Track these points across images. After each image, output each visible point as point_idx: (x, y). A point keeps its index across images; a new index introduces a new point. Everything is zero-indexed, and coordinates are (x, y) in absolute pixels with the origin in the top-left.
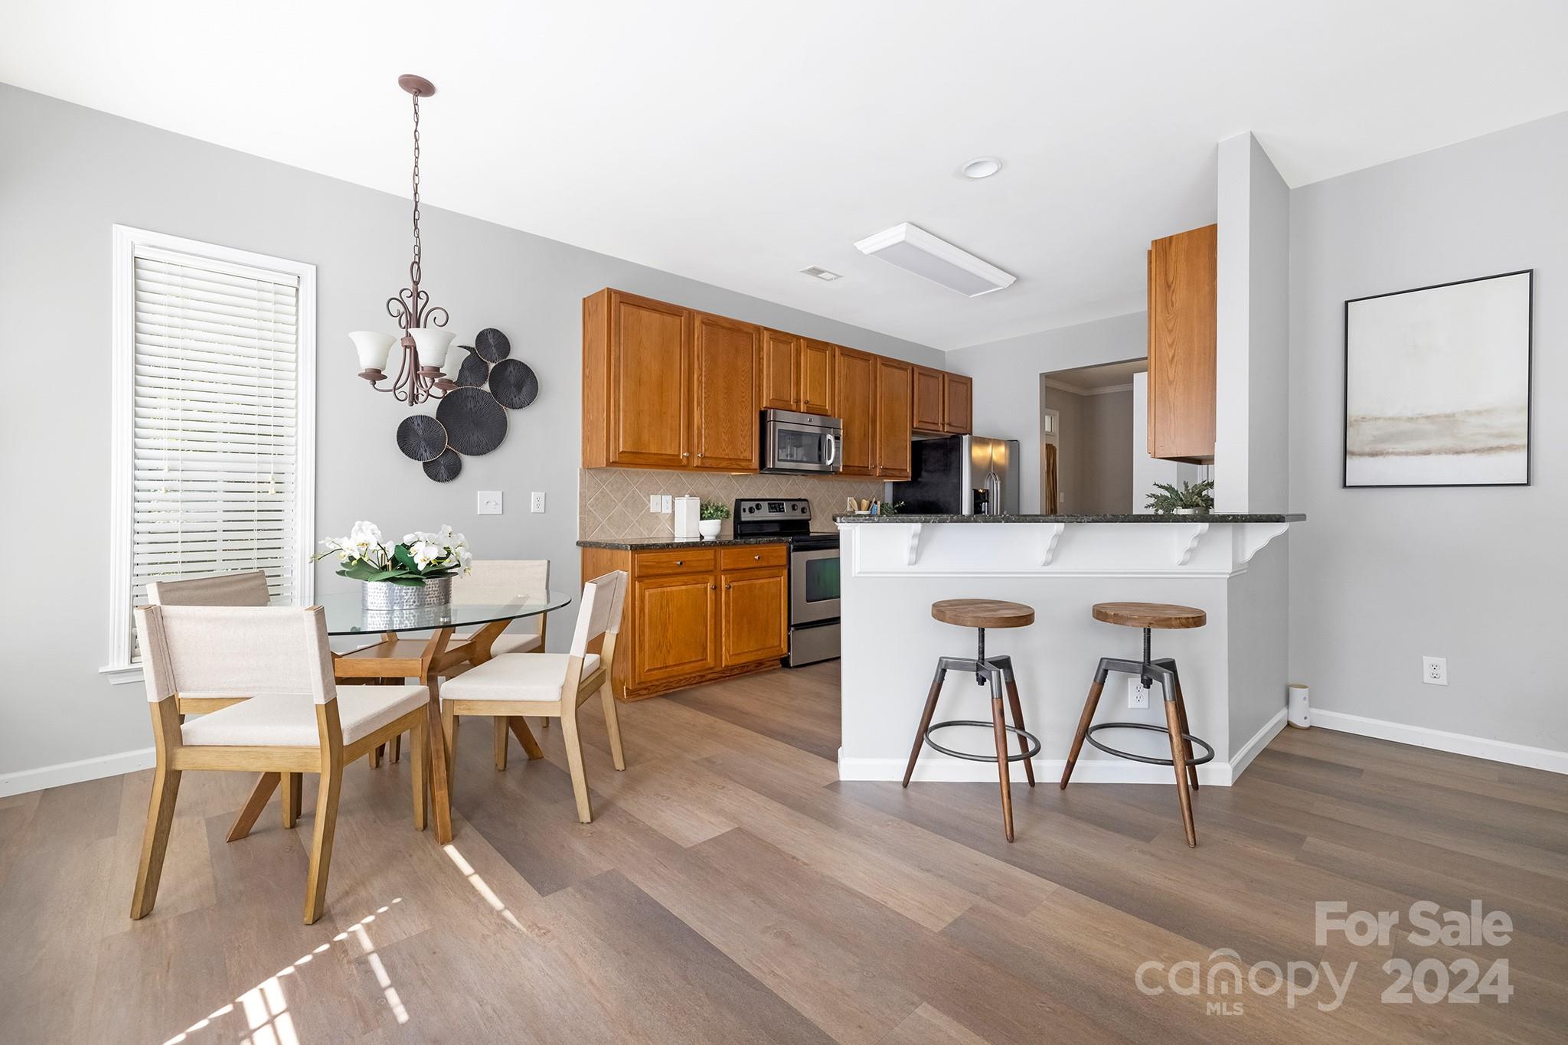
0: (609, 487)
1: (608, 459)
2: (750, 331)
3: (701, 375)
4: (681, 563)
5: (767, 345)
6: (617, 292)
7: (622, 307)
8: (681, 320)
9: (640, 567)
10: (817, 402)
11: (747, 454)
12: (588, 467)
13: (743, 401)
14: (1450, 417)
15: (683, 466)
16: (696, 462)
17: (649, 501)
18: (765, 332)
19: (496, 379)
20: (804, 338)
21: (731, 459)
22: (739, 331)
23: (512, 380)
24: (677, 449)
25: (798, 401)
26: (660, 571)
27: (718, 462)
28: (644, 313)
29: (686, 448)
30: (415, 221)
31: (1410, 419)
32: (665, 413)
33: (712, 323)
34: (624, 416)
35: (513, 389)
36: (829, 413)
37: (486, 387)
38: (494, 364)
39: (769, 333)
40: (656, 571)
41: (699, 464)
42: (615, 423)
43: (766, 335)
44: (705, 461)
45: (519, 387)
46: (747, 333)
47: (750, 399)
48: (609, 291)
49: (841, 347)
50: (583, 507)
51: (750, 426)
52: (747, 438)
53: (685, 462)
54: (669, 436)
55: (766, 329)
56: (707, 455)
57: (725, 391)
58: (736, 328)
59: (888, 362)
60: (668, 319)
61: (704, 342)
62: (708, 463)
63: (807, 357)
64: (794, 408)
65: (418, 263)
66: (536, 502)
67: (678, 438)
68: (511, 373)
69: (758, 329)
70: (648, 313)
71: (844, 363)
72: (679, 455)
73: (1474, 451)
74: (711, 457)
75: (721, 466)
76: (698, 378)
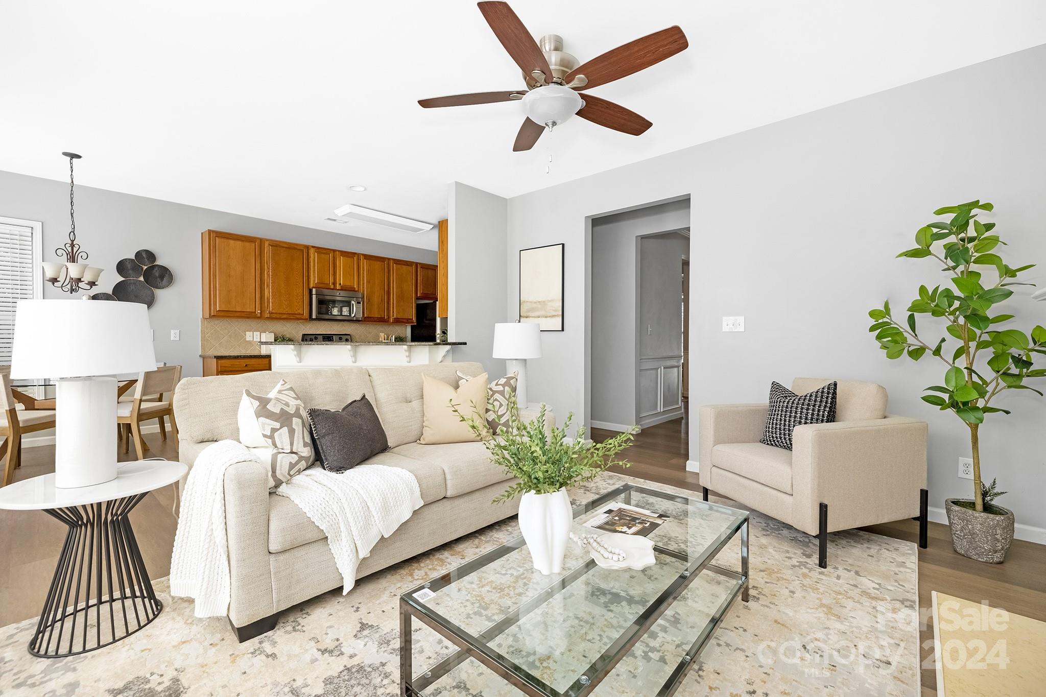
0: (220, 327)
1: (210, 314)
2: (302, 248)
3: (269, 271)
4: (246, 365)
5: (313, 255)
6: (213, 232)
7: (217, 238)
8: (255, 244)
9: (221, 367)
10: (348, 284)
11: (300, 311)
12: (204, 318)
13: (297, 284)
14: (544, 302)
15: (258, 317)
16: (267, 315)
17: (245, 335)
18: (312, 249)
19: (147, 275)
20: (339, 251)
21: (289, 314)
22: (295, 249)
23: (157, 274)
24: (254, 308)
25: (334, 284)
26: (234, 369)
27: (281, 315)
28: (232, 242)
29: (260, 308)
30: (72, 214)
31: (535, 303)
32: (246, 291)
33: (277, 245)
34: (220, 293)
35: (158, 279)
36: (357, 289)
37: (142, 279)
38: (147, 267)
39: (314, 249)
40: (231, 369)
41: (268, 316)
42: (214, 297)
43: (312, 251)
44: (272, 315)
45: (162, 277)
46: (299, 250)
47: (302, 283)
48: (210, 231)
49: (363, 255)
50: (203, 339)
51: (302, 297)
52: (300, 303)
53: (259, 315)
54: (248, 302)
55: (313, 247)
56: (273, 312)
57: (285, 279)
58: (291, 248)
59: (398, 262)
60: (247, 244)
61: (270, 255)
62: (274, 316)
63: (341, 261)
64: (332, 287)
65: (74, 232)
66: (174, 335)
67: (254, 303)
68: (156, 273)
69: (307, 247)
70: (234, 241)
71: (366, 264)
72: (255, 312)
73: (550, 317)
74: (276, 313)
75: (282, 317)
76: (267, 273)
